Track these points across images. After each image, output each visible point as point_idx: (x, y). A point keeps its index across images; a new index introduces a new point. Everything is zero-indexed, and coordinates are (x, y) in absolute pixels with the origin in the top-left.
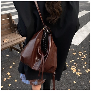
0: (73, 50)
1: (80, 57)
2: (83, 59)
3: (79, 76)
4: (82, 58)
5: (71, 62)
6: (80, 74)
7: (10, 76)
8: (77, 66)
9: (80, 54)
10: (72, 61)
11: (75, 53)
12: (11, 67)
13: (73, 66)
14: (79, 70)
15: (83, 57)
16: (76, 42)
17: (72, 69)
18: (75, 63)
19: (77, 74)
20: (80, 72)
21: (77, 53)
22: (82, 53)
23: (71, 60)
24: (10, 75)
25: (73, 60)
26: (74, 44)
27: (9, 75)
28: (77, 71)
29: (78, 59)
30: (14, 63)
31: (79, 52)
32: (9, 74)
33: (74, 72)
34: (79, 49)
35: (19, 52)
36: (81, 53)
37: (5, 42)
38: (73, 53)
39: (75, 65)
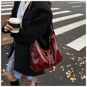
0: (73, 55)
2: (81, 65)
3: (73, 81)
4: (80, 63)
5: (68, 66)
8: (72, 71)
9: (79, 60)
11: (74, 58)
12: (7, 65)
13: (69, 71)
14: (74, 76)
16: (77, 47)
17: (67, 73)
18: (72, 68)
19: (71, 79)
21: (77, 59)
22: (82, 59)
23: (68, 65)
24: (5, 72)
25: (70, 65)
26: (75, 49)
28: (72, 77)
29: (76, 64)
31: (79, 58)
32: (4, 70)
33: (68, 77)
34: (79, 54)
37: (4, 40)
38: (72, 58)
39: (71, 70)
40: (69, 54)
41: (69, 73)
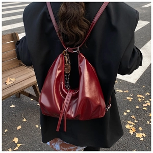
0: (127, 91)
1: (141, 104)
2: (145, 109)
3: (142, 139)
4: (144, 105)
5: (125, 114)
6: (143, 137)
7: (19, 145)
8: (135, 121)
9: (139, 99)
10: (127, 113)
11: (131, 97)
12: (19, 127)
13: (130, 122)
14: (140, 129)
15: (145, 103)
16: (130, 77)
17: (127, 127)
18: (133, 116)
19: (137, 136)
20: (142, 132)
21: (135, 98)
22: (144, 97)
23: (124, 111)
24: (18, 143)
25: (128, 111)
26: (128, 81)
27: (16, 142)
28: (138, 131)
29: (137, 107)
30: (24, 120)
31: (138, 96)
32: (16, 140)
33: (132, 133)
34: (137, 89)
35: (32, 99)
36: (142, 96)
38: (128, 98)
39: (133, 120)
40: (121, 91)
41: (130, 126)
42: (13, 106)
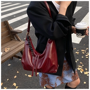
0: (75, 49)
1: (84, 55)
3: (88, 75)
4: (86, 56)
7: (17, 87)
8: (83, 65)
9: (83, 52)
10: (77, 61)
12: (15, 77)
13: (80, 66)
14: (86, 69)
16: (76, 40)
18: (81, 63)
19: (85, 74)
20: (87, 71)
21: (80, 52)
22: (85, 51)
27: (15, 85)
28: (85, 71)
29: (83, 57)
30: (18, 72)
31: (82, 50)
33: (82, 72)
34: (81, 47)
35: (20, 60)
38: (77, 53)
41: (80, 68)
42: (9, 65)
